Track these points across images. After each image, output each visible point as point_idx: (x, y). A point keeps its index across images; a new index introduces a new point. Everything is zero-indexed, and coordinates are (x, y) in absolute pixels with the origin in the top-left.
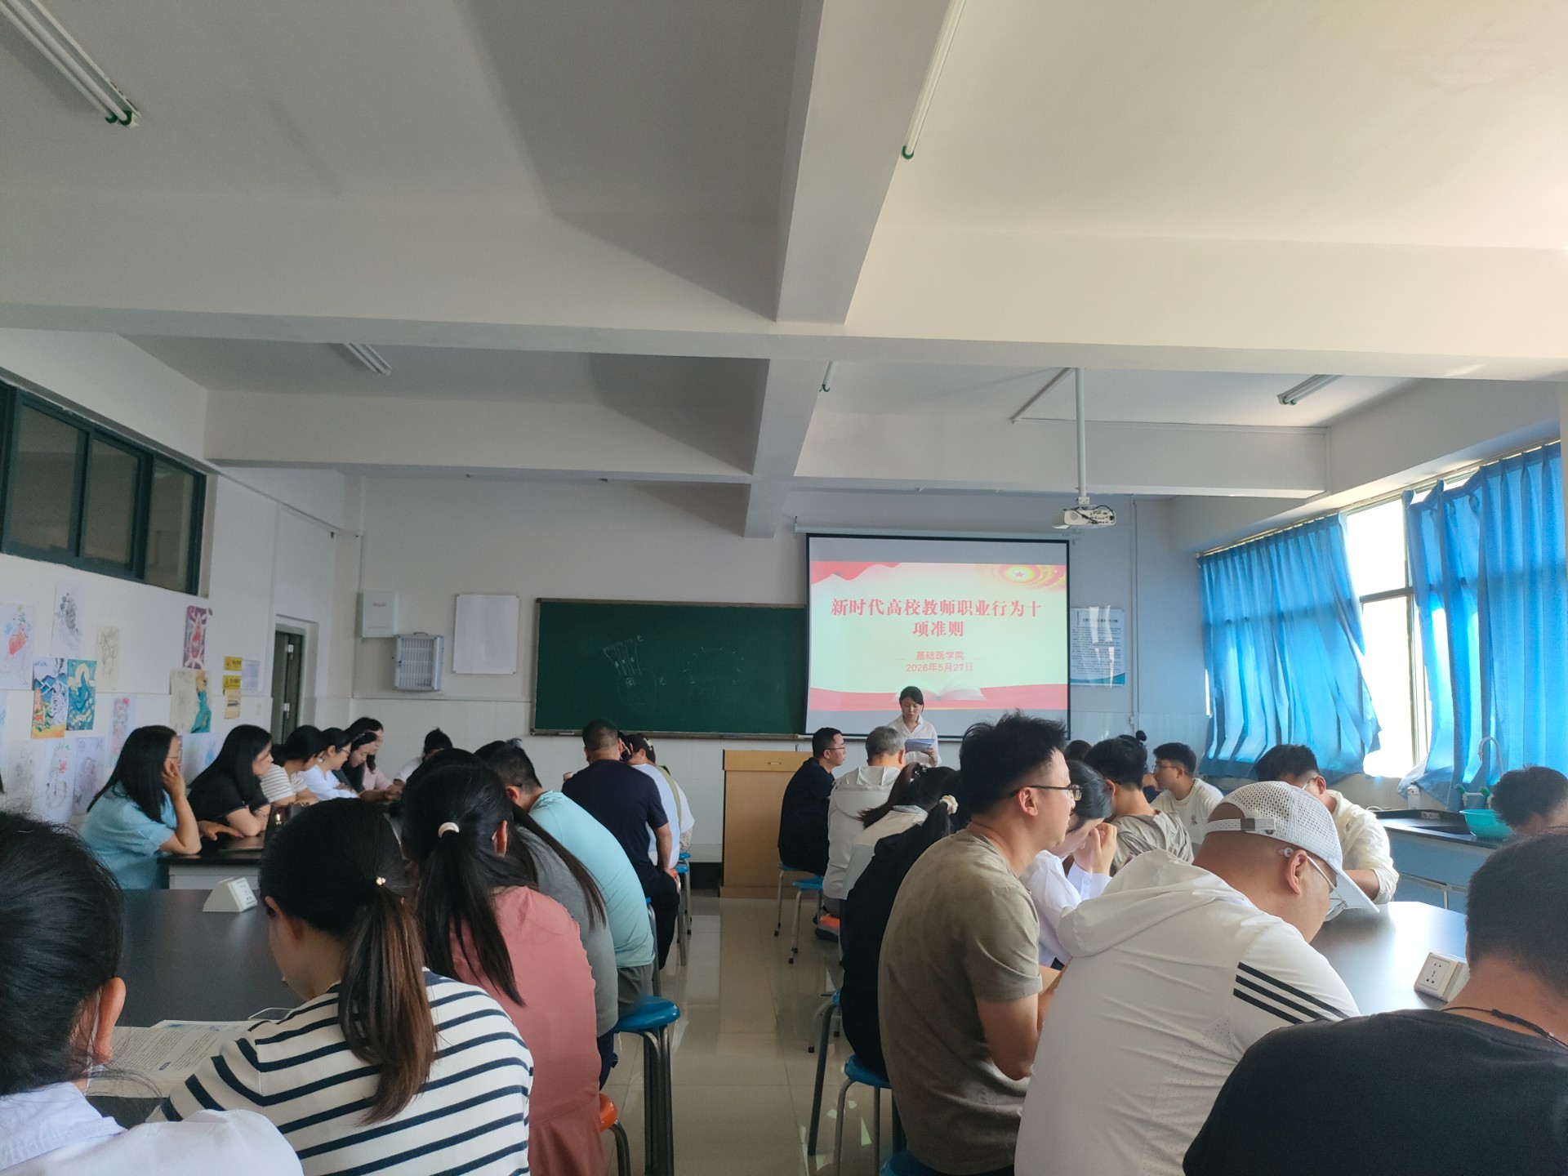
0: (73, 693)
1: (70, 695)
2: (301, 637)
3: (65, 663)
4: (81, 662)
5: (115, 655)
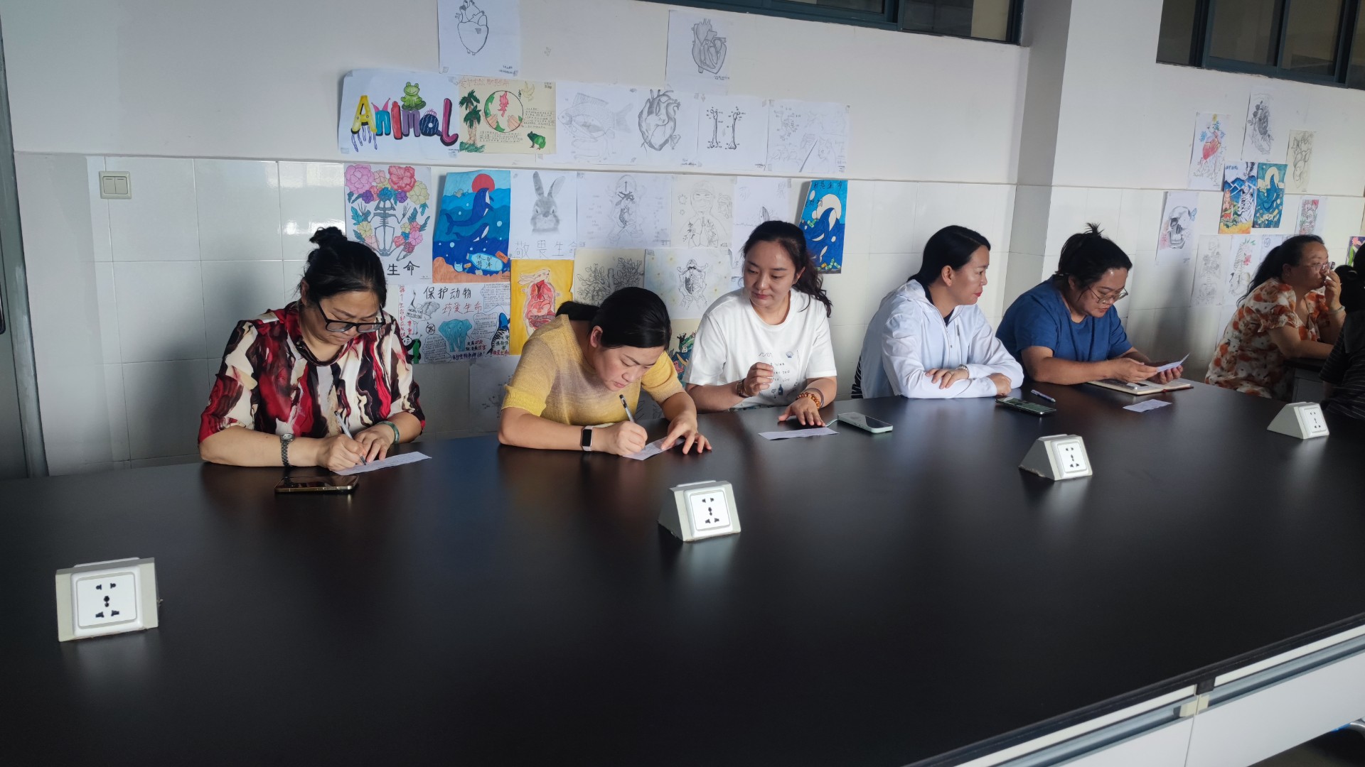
0: (1261, 194)
1: (1258, 195)
3: (1256, 167)
4: (1271, 165)
5: (1307, 159)
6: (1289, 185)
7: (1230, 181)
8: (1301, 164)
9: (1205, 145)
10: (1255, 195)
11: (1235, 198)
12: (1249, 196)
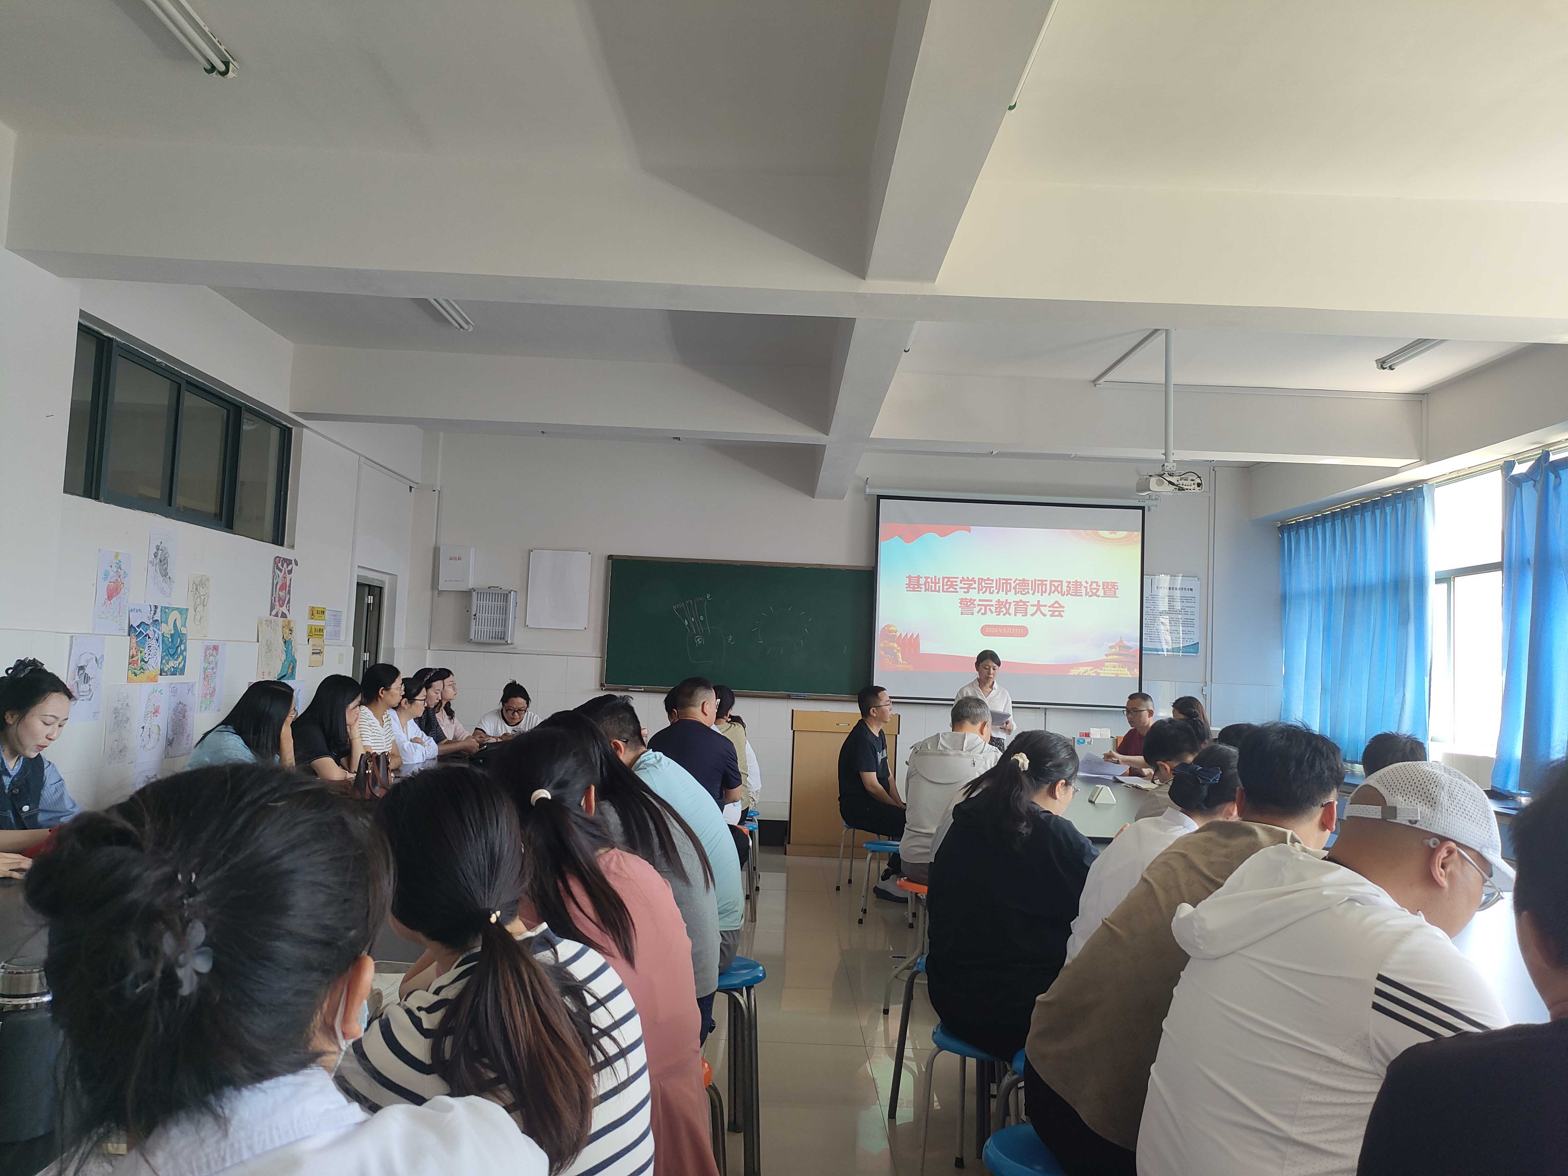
0: (166, 639)
1: (163, 641)
2: (381, 588)
3: (159, 610)
4: (173, 609)
5: (205, 603)
6: (190, 630)
7: (135, 626)
8: (200, 608)
9: (109, 585)
10: (160, 640)
11: (141, 644)
12: (154, 641)
